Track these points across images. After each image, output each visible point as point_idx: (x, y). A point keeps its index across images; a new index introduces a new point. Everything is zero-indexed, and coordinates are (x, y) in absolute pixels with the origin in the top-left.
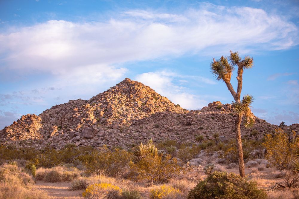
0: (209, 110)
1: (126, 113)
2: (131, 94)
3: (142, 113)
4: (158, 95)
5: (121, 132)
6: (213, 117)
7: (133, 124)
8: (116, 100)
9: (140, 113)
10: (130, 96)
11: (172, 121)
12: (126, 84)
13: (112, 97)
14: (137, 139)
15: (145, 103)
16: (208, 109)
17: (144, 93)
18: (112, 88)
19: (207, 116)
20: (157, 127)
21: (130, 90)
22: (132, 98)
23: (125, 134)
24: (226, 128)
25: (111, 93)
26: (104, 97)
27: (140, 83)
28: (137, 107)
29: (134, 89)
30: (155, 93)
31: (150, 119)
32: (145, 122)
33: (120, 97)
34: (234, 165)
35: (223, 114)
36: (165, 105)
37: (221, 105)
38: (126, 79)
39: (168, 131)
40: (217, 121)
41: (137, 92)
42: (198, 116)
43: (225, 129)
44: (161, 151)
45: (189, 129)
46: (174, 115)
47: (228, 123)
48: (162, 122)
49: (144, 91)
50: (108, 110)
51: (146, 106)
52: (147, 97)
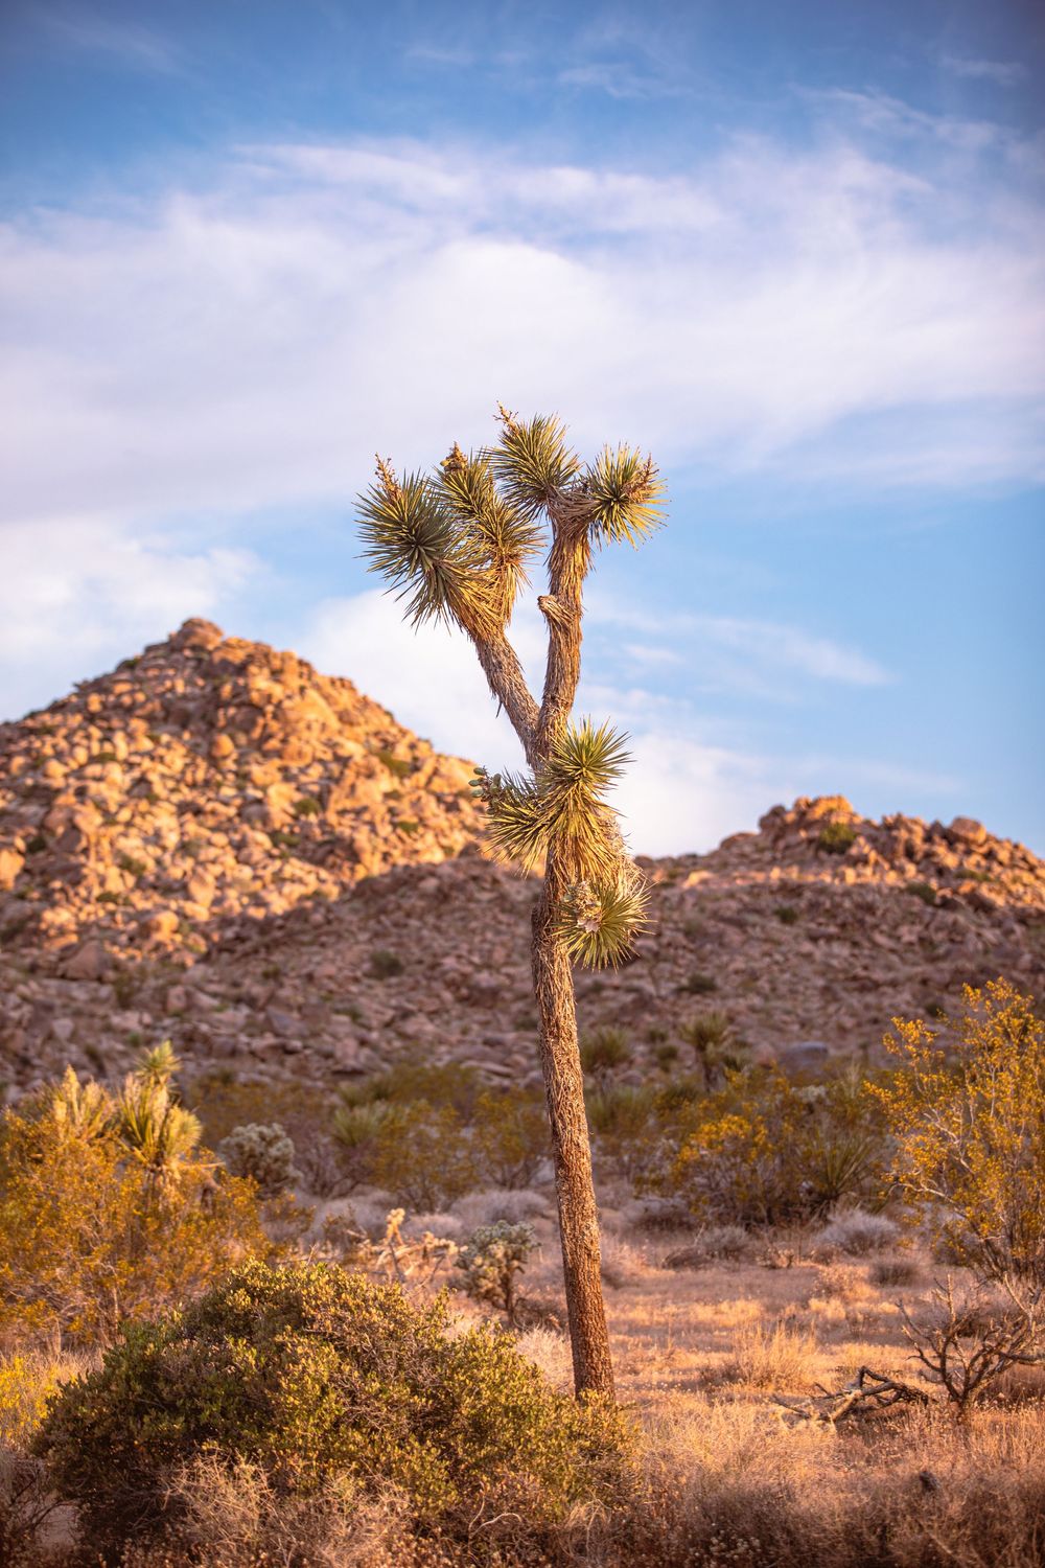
0: (768, 856)
1: (178, 869)
2: (222, 730)
3: (295, 867)
4: (412, 747)
5: (124, 1002)
6: (790, 906)
7: (221, 950)
8: (115, 772)
9: (281, 870)
10: (213, 744)
11: (498, 933)
12: (187, 659)
13: (81, 755)
14: (234, 1053)
15: (322, 800)
16: (761, 850)
17: (316, 727)
18: (85, 689)
19: (746, 899)
20: (386, 968)
21: (218, 707)
22: (230, 764)
23: (147, 1019)
24: (876, 985)
25: (76, 720)
26: (27, 751)
27: (285, 657)
28: (259, 825)
29: (241, 698)
30: (394, 731)
31: (344, 912)
32: (303, 932)
33: (142, 754)
34: (732, 1241)
35: (862, 886)
36: (462, 816)
37: (851, 825)
38: (190, 627)
39: (461, 1000)
40: (814, 939)
41: (261, 721)
42: (682, 900)
43: (870, 998)
44: (255, 1136)
45: (616, 988)
46: (509, 887)
47: (893, 951)
48: (428, 937)
49: (314, 712)
50: (51, 842)
51: (323, 823)
52: (338, 758)
